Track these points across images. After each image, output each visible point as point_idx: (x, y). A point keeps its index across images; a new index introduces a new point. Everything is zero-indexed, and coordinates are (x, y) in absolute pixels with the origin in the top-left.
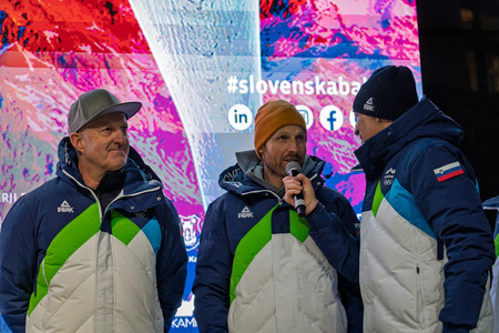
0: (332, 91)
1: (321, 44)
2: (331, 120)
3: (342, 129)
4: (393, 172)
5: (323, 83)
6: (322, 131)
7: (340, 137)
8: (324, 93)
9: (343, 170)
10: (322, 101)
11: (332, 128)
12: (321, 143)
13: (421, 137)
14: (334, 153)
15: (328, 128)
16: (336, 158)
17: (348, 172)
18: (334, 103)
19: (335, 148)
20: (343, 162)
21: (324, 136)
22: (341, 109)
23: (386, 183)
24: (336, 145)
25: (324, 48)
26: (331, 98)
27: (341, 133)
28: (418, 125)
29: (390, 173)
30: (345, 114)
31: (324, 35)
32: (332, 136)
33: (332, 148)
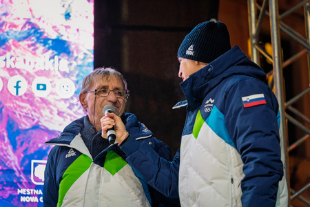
0: (19, 65)
1: (14, 29)
2: (17, 87)
3: (25, 95)
4: (212, 101)
5: (13, 59)
6: (9, 95)
7: (23, 101)
8: (13, 66)
9: (23, 126)
10: (11, 73)
11: (17, 93)
12: (8, 105)
13: (234, 74)
14: (17, 113)
15: (14, 94)
16: (18, 117)
17: (27, 127)
18: (21, 74)
19: (18, 109)
20: (24, 120)
21: (10, 99)
22: (26, 79)
23: (207, 110)
24: (19, 106)
25: (16, 32)
26: (18, 70)
27: (24, 97)
28: (232, 65)
29: (210, 103)
30: (29, 83)
31: (16, 22)
32: (17, 99)
33: (16, 109)
